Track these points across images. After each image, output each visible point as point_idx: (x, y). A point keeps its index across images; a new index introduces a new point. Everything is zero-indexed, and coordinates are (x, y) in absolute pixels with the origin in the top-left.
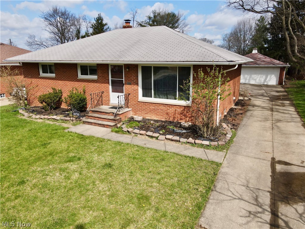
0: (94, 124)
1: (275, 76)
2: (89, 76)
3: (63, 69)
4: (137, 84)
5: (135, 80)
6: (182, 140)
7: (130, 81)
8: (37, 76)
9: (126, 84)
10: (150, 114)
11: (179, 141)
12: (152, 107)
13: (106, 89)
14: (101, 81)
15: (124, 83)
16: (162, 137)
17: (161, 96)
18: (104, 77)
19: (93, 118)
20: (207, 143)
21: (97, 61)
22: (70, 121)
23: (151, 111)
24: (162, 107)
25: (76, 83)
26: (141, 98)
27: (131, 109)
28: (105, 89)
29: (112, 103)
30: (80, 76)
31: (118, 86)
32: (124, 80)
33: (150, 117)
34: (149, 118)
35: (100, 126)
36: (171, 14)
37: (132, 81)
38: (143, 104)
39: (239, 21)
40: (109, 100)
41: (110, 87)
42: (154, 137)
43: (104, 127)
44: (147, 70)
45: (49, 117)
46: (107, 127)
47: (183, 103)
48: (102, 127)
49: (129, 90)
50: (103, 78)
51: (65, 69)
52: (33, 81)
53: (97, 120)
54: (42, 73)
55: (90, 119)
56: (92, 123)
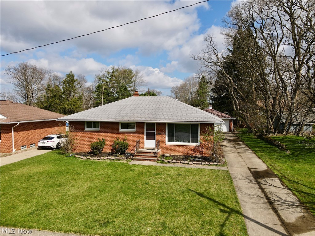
1: (226, 126)
2: (128, 129)
3: (108, 125)
4: (165, 134)
5: (163, 131)
6: (202, 163)
8: (83, 130)
9: (157, 134)
10: (174, 152)
11: (201, 164)
12: (175, 148)
14: (139, 133)
15: (155, 133)
16: (191, 163)
17: (180, 141)
19: (139, 156)
20: (216, 163)
21: (141, 121)
22: (122, 159)
23: (174, 150)
24: (182, 148)
25: (118, 134)
26: (167, 143)
27: (161, 150)
28: (141, 138)
29: (146, 147)
30: (121, 130)
31: (150, 136)
32: (155, 132)
34: (173, 155)
36: (127, 70)
37: (161, 132)
38: (169, 146)
39: (186, 79)
40: (144, 145)
41: (145, 136)
42: (186, 163)
43: (150, 161)
44: (171, 126)
45: (105, 158)
46: (152, 161)
47: (194, 144)
49: (159, 138)
50: (140, 131)
52: (78, 134)
53: (143, 157)
54: (87, 128)
55: (137, 157)
56: (141, 159)
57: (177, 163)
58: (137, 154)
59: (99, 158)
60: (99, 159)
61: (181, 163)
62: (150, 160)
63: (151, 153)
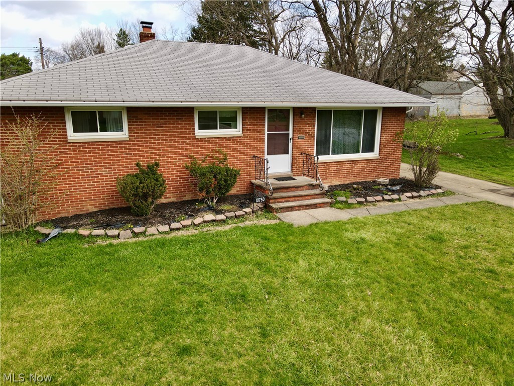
0: (297, 208)
2: (218, 130)
3: (158, 119)
4: (314, 138)
5: (311, 131)
7: (303, 133)
9: (296, 138)
10: (330, 179)
12: (334, 168)
13: (260, 150)
14: (251, 137)
15: (290, 137)
16: (403, 197)
18: (257, 130)
28: (258, 150)
32: (291, 132)
33: (330, 182)
35: (309, 209)
37: (306, 133)
38: (321, 165)
41: (266, 146)
43: (317, 207)
48: (313, 208)
49: (300, 148)
50: (254, 132)
51: (162, 119)
53: (292, 201)
54: (75, 131)
55: (279, 202)
56: (295, 207)
57: (378, 201)
58: (275, 195)
59: (174, 225)
60: (178, 229)
61: (384, 200)
62: (315, 206)
63: (305, 188)
